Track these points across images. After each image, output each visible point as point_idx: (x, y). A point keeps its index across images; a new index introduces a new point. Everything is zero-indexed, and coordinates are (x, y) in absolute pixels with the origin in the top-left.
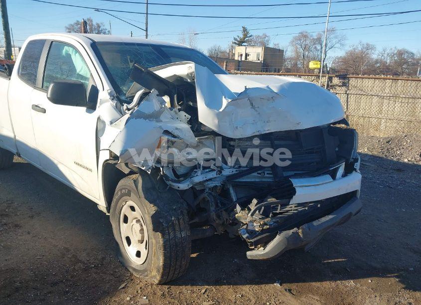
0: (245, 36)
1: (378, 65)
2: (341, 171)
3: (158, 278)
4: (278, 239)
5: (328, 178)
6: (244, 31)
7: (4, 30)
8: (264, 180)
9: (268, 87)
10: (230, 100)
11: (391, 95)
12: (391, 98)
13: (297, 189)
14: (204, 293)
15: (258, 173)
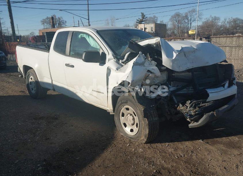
0: (143, 18)
1: (222, 28)
2: (227, 85)
3: (145, 140)
4: (204, 117)
5: (222, 88)
6: (142, 15)
7: (11, 25)
8: (190, 92)
9: (191, 46)
10: (178, 53)
11: (237, 46)
12: (237, 47)
13: (210, 94)
14: (168, 146)
15: (186, 89)
